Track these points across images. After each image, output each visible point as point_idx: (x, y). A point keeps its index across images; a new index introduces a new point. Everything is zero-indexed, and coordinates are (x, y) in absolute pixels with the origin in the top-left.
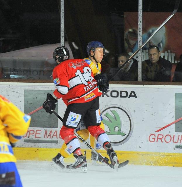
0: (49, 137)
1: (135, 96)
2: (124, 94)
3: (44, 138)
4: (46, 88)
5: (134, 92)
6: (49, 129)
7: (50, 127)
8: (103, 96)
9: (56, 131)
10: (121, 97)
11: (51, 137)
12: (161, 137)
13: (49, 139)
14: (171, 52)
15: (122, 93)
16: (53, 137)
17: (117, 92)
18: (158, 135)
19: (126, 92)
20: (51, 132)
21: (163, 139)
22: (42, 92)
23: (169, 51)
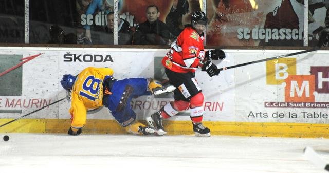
0: (11, 106)
1: (111, 60)
2: (98, 58)
3: (6, 107)
4: (8, 52)
5: (110, 56)
6: (11, 98)
7: (13, 95)
8: (75, 61)
9: (20, 100)
10: (95, 61)
11: (14, 106)
12: (139, 103)
13: (11, 108)
14: (130, 15)
15: (97, 57)
16: (16, 106)
17: (91, 56)
18: (137, 101)
19: (101, 56)
20: (14, 100)
21: (141, 106)
22: (4, 57)
23: (128, 13)
